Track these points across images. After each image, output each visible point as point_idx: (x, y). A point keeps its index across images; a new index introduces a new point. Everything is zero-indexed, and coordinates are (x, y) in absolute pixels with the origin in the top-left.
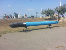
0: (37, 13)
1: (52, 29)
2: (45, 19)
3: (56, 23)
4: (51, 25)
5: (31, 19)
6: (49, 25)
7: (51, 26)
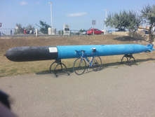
0: (94, 22)
1: (133, 66)
2: (115, 39)
3: (146, 51)
4: (131, 56)
5: (77, 38)
6: (126, 56)
7: (132, 59)
